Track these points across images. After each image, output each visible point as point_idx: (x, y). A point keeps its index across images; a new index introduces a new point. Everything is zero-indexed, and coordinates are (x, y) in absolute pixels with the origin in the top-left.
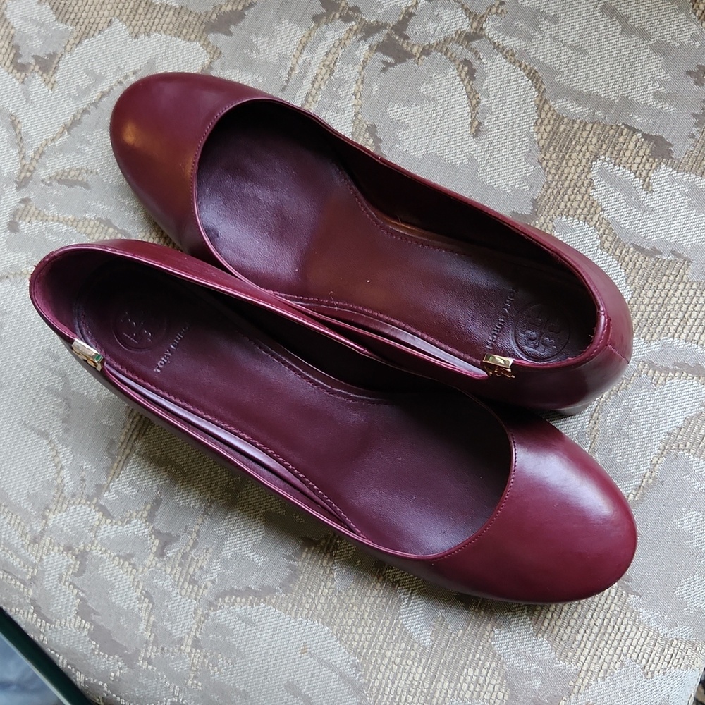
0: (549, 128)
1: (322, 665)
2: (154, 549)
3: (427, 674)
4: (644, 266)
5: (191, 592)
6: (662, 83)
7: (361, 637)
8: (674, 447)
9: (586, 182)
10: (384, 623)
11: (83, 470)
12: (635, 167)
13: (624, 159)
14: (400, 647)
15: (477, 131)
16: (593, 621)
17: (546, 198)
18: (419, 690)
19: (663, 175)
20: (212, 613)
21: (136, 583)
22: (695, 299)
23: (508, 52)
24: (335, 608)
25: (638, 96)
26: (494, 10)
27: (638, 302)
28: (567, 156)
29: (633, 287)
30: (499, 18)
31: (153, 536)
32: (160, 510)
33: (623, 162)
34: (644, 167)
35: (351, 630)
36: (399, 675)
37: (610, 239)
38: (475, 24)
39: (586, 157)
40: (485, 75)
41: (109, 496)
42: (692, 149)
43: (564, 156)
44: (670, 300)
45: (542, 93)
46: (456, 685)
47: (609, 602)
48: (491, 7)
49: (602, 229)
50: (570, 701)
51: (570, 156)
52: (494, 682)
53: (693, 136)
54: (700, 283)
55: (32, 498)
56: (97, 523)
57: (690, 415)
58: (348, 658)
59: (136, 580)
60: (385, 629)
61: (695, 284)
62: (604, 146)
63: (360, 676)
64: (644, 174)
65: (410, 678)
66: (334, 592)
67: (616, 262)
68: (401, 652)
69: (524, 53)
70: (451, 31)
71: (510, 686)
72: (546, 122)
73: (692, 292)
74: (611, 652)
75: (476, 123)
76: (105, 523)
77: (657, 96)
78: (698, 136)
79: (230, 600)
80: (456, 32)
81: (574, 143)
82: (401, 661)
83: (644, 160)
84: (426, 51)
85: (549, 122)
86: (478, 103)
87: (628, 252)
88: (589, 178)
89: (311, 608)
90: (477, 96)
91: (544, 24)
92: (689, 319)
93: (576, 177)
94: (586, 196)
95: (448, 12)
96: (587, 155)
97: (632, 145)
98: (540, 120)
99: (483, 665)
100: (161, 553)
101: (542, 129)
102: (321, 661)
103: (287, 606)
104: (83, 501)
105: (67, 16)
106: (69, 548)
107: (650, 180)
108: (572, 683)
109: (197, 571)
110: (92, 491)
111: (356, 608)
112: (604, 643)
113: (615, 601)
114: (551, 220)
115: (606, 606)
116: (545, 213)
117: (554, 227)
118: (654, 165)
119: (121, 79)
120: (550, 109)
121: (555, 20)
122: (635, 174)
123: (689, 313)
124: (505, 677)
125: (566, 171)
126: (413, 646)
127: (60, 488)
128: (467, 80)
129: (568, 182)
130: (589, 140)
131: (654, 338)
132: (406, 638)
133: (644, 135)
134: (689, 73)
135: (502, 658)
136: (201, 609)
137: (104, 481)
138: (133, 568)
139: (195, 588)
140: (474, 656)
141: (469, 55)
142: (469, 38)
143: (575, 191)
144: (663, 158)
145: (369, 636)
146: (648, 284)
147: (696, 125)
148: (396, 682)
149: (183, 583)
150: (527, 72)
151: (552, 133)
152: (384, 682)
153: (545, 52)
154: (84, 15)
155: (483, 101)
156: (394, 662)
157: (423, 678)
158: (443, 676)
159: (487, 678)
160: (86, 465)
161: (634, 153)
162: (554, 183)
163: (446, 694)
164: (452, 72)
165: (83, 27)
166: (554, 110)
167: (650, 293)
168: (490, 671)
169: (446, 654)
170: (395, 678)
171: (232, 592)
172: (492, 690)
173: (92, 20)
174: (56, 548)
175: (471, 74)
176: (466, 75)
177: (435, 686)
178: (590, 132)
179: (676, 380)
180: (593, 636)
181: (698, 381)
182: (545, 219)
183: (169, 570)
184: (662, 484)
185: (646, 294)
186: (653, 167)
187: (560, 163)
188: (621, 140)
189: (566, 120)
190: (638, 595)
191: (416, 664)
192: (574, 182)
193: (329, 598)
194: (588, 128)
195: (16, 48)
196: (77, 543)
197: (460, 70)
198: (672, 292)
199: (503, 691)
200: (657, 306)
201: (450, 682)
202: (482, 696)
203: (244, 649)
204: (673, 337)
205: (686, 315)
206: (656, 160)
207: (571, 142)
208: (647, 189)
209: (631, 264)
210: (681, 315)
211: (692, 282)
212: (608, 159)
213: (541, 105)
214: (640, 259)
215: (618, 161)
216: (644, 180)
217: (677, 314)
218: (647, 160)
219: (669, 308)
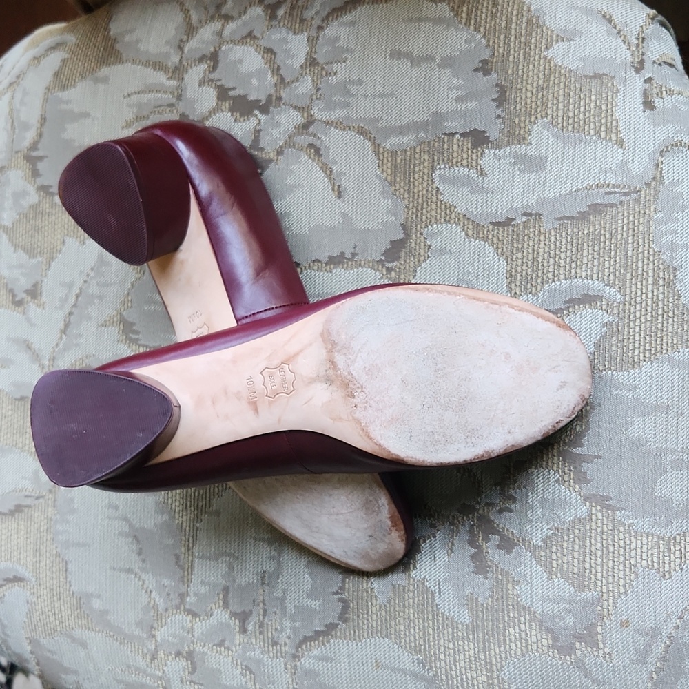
0: (389, 164)
1: (395, 672)
2: (237, 629)
3: (478, 647)
4: (506, 235)
5: (277, 653)
6: (457, 88)
7: (415, 637)
9: (434, 192)
10: (428, 618)
11: (166, 587)
12: (465, 162)
13: (454, 161)
14: (448, 633)
15: (339, 193)
16: (593, 548)
17: (410, 219)
18: (478, 664)
19: (489, 157)
20: (298, 664)
21: (235, 662)
22: (558, 243)
23: (336, 124)
24: (386, 620)
25: (444, 107)
26: (314, 97)
27: (514, 267)
28: (412, 179)
29: (504, 256)
30: (321, 102)
31: (233, 619)
32: (230, 595)
33: (454, 163)
34: (472, 159)
35: (405, 634)
36: (458, 657)
37: (470, 227)
38: (305, 115)
39: (426, 173)
40: (327, 148)
41: (191, 599)
42: (503, 126)
43: (409, 181)
44: (538, 253)
45: (373, 141)
46: (505, 648)
47: (600, 525)
48: (312, 96)
49: (461, 223)
50: (605, 624)
51: (414, 178)
52: (534, 632)
53: (499, 117)
54: (556, 229)
55: (139, 624)
56: (190, 625)
57: (597, 338)
58: (413, 659)
59: (234, 659)
60: (431, 623)
61: (552, 231)
62: (436, 158)
63: (428, 670)
64: (474, 164)
65: (467, 656)
66: (380, 607)
67: (484, 243)
68: (450, 637)
69: (348, 118)
70: (291, 128)
71: (549, 630)
72: (385, 161)
73: (553, 239)
74: (621, 568)
75: (336, 187)
76: (196, 622)
77: (458, 99)
78: (503, 115)
79: (306, 647)
80: (295, 128)
81: (412, 167)
82: (454, 644)
83: (470, 154)
84: (280, 152)
85: (388, 161)
86: (331, 172)
87: (488, 231)
88: (434, 187)
89: (368, 627)
90: (329, 167)
91: (353, 89)
92: (561, 261)
93: (425, 192)
94: (439, 203)
95: (283, 116)
96: (426, 171)
97: (455, 147)
98: (381, 162)
99: (519, 621)
100: (244, 630)
101: (385, 167)
102: (394, 670)
103: (350, 634)
104: (175, 612)
105: (36, 252)
106: (178, 654)
107: (481, 166)
108: (599, 608)
109: (274, 633)
110: (177, 601)
111: (401, 614)
112: (611, 562)
113: (605, 522)
114: (421, 234)
115: (599, 530)
116: (414, 230)
117: (425, 238)
118: (479, 154)
119: (85, 278)
120: (384, 150)
121: (360, 82)
122: (468, 167)
123: (557, 257)
124: (541, 625)
125: (416, 191)
126: (457, 628)
127: (155, 607)
128: (317, 159)
129: (420, 199)
130: (422, 159)
131: (539, 289)
132: (449, 623)
133: (462, 135)
134: (476, 70)
135: (532, 609)
136: (289, 663)
137: (183, 589)
138: (229, 650)
139: (278, 647)
140: (509, 616)
141: (311, 140)
142: (305, 127)
143: (429, 203)
144: (483, 145)
145: (421, 633)
146: (515, 249)
147: (498, 107)
148: (458, 664)
149: (268, 647)
150: (356, 131)
151: (393, 167)
152: (448, 667)
153: (363, 109)
154: (46, 245)
155: (334, 169)
156: (448, 648)
157: (476, 652)
158: (492, 644)
159: (528, 631)
160: (166, 582)
161: (460, 152)
162: (411, 205)
163: (501, 658)
164: (304, 158)
165: (48, 254)
166: (388, 149)
167: (520, 255)
168: (527, 624)
169: (486, 624)
170: (455, 660)
171: (306, 639)
172: (535, 640)
173: (52, 247)
174: (170, 657)
175: (318, 152)
176: (314, 155)
177: (489, 655)
178: (421, 152)
179: (572, 315)
180: (599, 560)
181: (591, 309)
182: (416, 235)
183: (254, 641)
184: (600, 406)
185: (517, 258)
186: (479, 156)
187: (409, 187)
188: (446, 146)
189: (399, 153)
190: (623, 509)
191: (466, 642)
192: (425, 197)
193: (379, 613)
194: (418, 150)
195: (11, 291)
196: (183, 647)
197: (309, 154)
198: (536, 246)
199: (545, 637)
200: (530, 263)
201: (500, 647)
202: (530, 649)
203: (333, 683)
204: (554, 281)
205: (557, 259)
206: (479, 149)
207: (410, 167)
208: (482, 174)
209: (495, 239)
210: (552, 261)
211: (550, 231)
212: (442, 167)
213: (376, 150)
214: (500, 232)
215: (450, 164)
216: (477, 169)
217: (548, 262)
218: (472, 152)
219: (540, 260)
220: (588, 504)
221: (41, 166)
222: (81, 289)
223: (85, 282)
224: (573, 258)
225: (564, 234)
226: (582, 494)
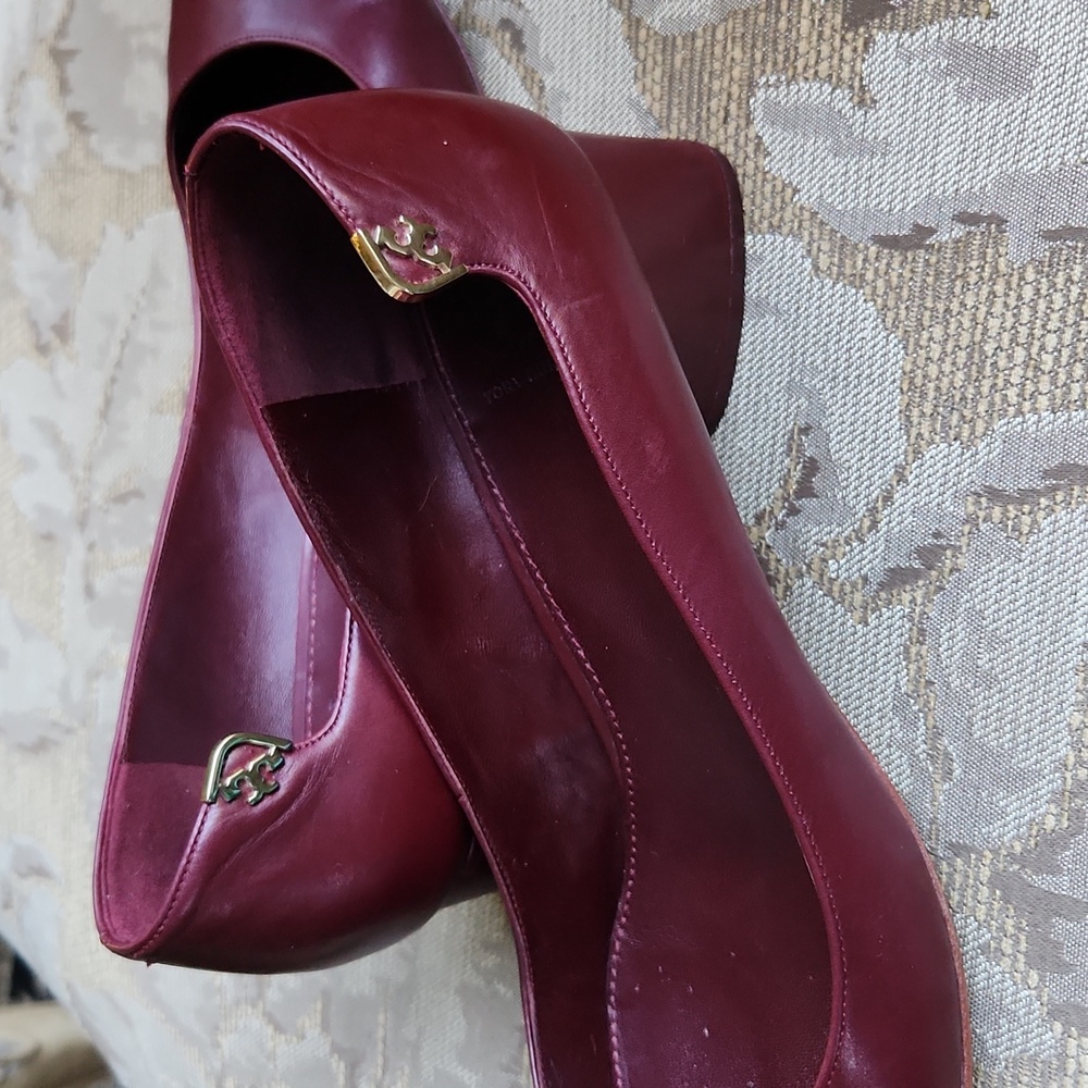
0: (658, 72)
2: (342, 1080)
4: (907, 274)
9: (751, 148)
12: (824, 67)
22: (1042, 305)
27: (921, 362)
28: (704, 114)
29: (900, 332)
31: (336, 1056)
32: (333, 1008)
33: (800, 69)
34: (841, 59)
37: (825, 246)
39: (735, 96)
40: (536, 29)
44: (986, 329)
45: (627, 10)
49: (806, 234)
51: (708, 109)
54: (1041, 263)
55: (200, 1015)
56: (272, 1044)
61: (1030, 269)
62: (758, 56)
64: (846, 74)
67: (854, 291)
72: (650, 63)
73: (1028, 292)
76: (280, 1042)
81: (706, 80)
83: (837, 43)
85: (655, 63)
86: (542, 89)
87: (867, 259)
88: (751, 135)
90: (537, 78)
92: (1044, 357)
93: (730, 148)
94: (760, 176)
96: (735, 89)
97: (805, 24)
98: (640, 68)
101: (648, 80)
105: (66, 249)
107: (861, 79)
118: (860, 43)
119: (134, 310)
120: (648, 34)
122: (830, 82)
123: (1037, 344)
128: (514, 57)
130: (728, 58)
131: (980, 429)
141: (505, 9)
144: (872, 19)
146: (928, 313)
151: (665, 79)
155: (548, 83)
161: (815, 38)
164: (492, 53)
165: (83, 255)
166: (656, 33)
167: (938, 332)
175: (518, 40)
176: (512, 47)
178: (726, 39)
179: (1061, 513)
185: (931, 339)
186: (860, 49)
188: (783, 24)
189: (679, 41)
194: (720, 36)
195: (35, 325)
197: (500, 46)
198: (983, 309)
200: (962, 356)
204: (1020, 412)
205: (1034, 350)
206: (861, 30)
207: (701, 80)
208: (862, 103)
209: (880, 283)
210: (1020, 354)
211: (1023, 267)
212: (773, 79)
213: (633, 35)
214: (895, 265)
215: (790, 73)
216: (851, 87)
217: (1010, 358)
218: (843, 39)
219: (989, 348)
220: (1058, 1027)
221: (73, 70)
222: (127, 333)
223: (134, 317)
224: (1080, 350)
225: (1060, 280)
226: (1045, 999)
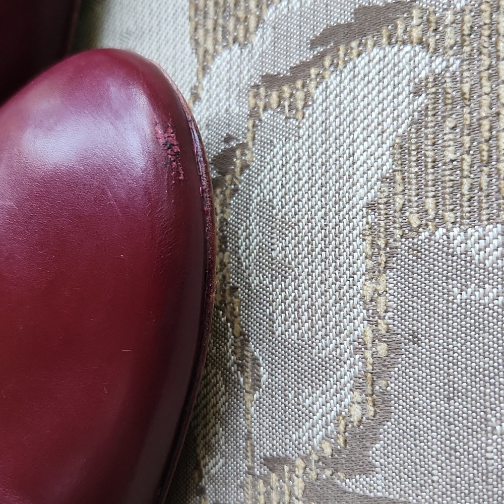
8: (398, 233)
57: (400, 131)
181: (380, 46)
